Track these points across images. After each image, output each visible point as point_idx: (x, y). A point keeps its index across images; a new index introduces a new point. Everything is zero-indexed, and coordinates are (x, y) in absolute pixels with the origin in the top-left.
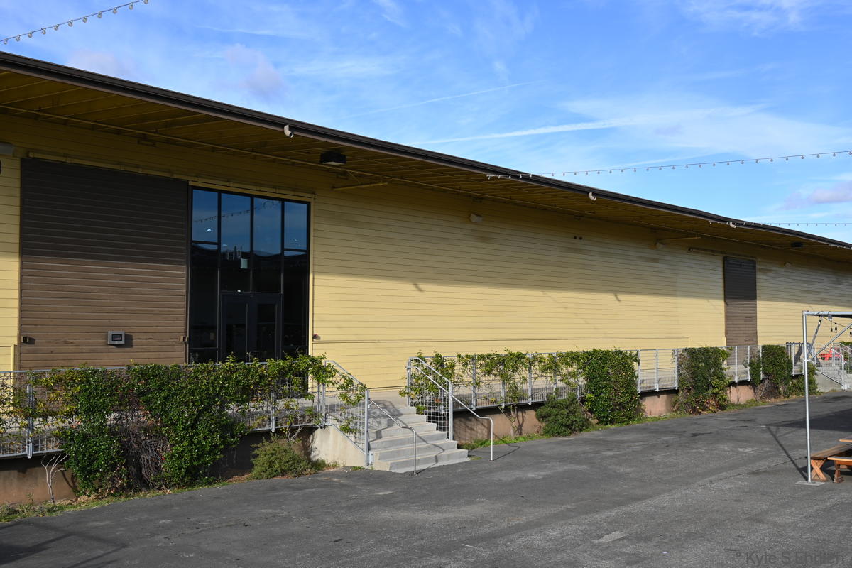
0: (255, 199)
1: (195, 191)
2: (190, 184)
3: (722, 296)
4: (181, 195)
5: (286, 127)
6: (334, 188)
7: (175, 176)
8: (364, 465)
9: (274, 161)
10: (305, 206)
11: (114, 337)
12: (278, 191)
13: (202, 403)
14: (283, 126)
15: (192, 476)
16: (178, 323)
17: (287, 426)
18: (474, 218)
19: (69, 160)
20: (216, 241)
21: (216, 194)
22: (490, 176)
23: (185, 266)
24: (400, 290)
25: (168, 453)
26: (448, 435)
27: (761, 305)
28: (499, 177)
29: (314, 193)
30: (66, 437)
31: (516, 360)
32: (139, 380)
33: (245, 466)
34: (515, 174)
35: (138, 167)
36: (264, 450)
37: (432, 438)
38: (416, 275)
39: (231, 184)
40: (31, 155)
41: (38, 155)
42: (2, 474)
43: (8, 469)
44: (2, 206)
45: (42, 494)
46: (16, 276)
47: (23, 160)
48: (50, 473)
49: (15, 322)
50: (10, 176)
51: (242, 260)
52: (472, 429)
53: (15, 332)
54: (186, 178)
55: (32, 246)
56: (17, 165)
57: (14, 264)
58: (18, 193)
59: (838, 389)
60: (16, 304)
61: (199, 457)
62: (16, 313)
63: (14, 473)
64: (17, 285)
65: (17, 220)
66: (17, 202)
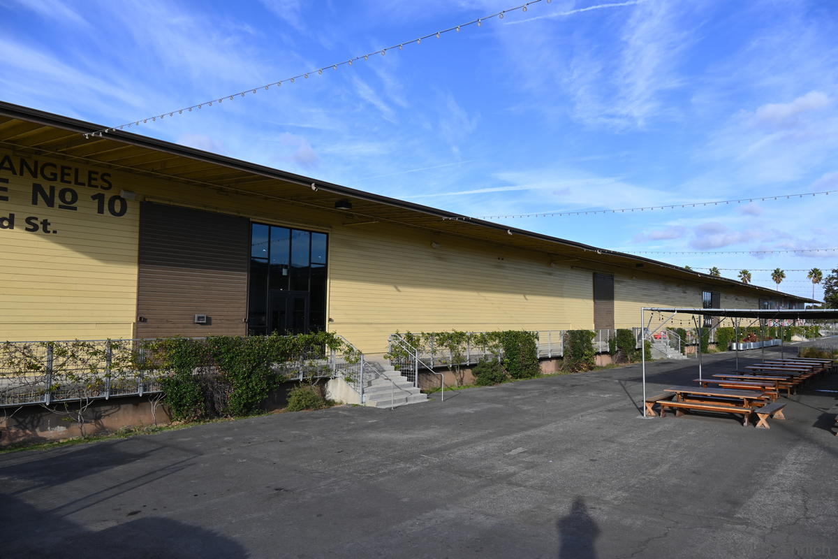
0: (293, 230)
1: (254, 225)
2: (251, 220)
3: (592, 297)
4: (245, 227)
5: (313, 184)
6: (344, 224)
7: (241, 215)
8: (360, 403)
10: (325, 235)
11: (199, 318)
12: (308, 225)
13: (255, 362)
14: (311, 184)
15: (247, 409)
16: (240, 309)
17: (310, 377)
18: (434, 245)
19: (172, 203)
20: (267, 257)
21: (267, 227)
22: (444, 218)
23: (246, 273)
24: (388, 290)
25: (232, 394)
26: (415, 384)
27: (617, 303)
28: (450, 219)
29: (331, 227)
30: (165, 382)
31: (460, 336)
32: (214, 347)
33: (282, 403)
34: (461, 217)
36: (294, 393)
37: (404, 386)
38: (397, 280)
39: (278, 221)
40: (147, 200)
41: (151, 200)
42: (122, 406)
43: (126, 403)
44: (126, 232)
45: (148, 420)
46: (136, 278)
47: (141, 203)
48: (154, 406)
49: (134, 308)
50: (133, 213)
51: (284, 270)
52: (431, 381)
53: (134, 314)
54: (248, 216)
55: (146, 259)
56: (138, 205)
57: (134, 270)
58: (137, 223)
59: (665, 358)
60: (135, 296)
61: (252, 397)
62: (135, 302)
63: (130, 406)
64: (136, 284)
65: (137, 241)
66: (137, 229)
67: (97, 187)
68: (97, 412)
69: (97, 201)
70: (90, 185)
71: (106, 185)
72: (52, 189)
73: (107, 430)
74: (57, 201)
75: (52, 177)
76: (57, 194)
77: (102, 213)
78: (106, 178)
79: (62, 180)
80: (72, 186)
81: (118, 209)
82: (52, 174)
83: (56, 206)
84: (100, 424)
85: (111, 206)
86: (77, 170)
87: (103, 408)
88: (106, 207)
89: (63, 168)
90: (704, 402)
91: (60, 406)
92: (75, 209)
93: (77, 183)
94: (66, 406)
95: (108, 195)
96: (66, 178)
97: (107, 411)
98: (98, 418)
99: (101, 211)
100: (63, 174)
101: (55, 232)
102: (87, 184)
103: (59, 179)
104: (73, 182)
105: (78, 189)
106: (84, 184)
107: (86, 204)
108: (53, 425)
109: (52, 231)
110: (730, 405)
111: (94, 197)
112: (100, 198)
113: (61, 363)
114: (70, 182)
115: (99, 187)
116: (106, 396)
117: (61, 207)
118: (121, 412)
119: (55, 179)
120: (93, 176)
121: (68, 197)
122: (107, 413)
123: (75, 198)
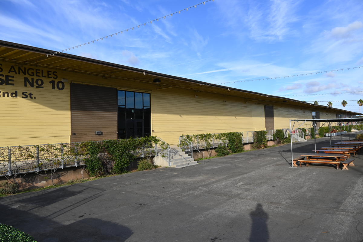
0: (135, 93)
1: (118, 91)
2: (117, 89)
3: (264, 116)
4: (115, 92)
6: (157, 89)
7: (113, 87)
8: (169, 166)
9: (140, 82)
10: (149, 94)
11: (98, 132)
12: (141, 90)
13: (123, 150)
14: (143, 72)
15: (121, 170)
16: (115, 128)
17: (147, 156)
18: (196, 96)
19: (83, 83)
20: (125, 105)
21: (124, 92)
22: (200, 84)
23: (116, 112)
24: (177, 117)
25: (114, 164)
26: (191, 157)
27: (275, 118)
28: (203, 85)
29: (151, 91)
30: (86, 161)
31: (209, 136)
32: (106, 144)
33: (136, 167)
34: (208, 84)
35: (102, 85)
36: (141, 163)
37: (187, 158)
38: (180, 112)
39: (128, 89)
40: (73, 82)
41: (75, 82)
42: (69, 171)
43: (71, 170)
44: (65, 96)
45: (80, 177)
46: (70, 116)
47: (70, 84)
48: (82, 171)
49: (70, 129)
50: (67, 88)
51: (132, 110)
52: (198, 155)
53: (70, 132)
54: (116, 87)
55: (74, 108)
56: (69, 85)
57: (69, 113)
58: (69, 93)
59: (297, 141)
60: (70, 124)
61: (123, 165)
62: (70, 126)
63: (72, 171)
64: (70, 119)
65: (69, 100)
66: (69, 95)
67: (51, 78)
68: (59, 174)
69: (52, 84)
70: (48, 77)
71: (55, 77)
72: (33, 79)
73: (63, 182)
74: (35, 84)
75: (32, 74)
76: (35, 81)
77: (54, 89)
78: (55, 73)
79: (37, 75)
80: (41, 78)
81: (61, 87)
82: (32, 73)
83: (35, 86)
84: (60, 179)
85: (58, 86)
86: (42, 71)
87: (61, 173)
88: (56, 86)
89: (37, 70)
90: (319, 160)
91: (43, 172)
92: (43, 87)
93: (43, 76)
94: (46, 172)
95: (56, 81)
96: (38, 74)
97: (62, 174)
98: (59, 177)
99: (53, 88)
100: (37, 73)
101: (35, 98)
102: (47, 77)
103: (35, 75)
104: (41, 76)
105: (43, 79)
106: (46, 77)
107: (47, 86)
108: (41, 181)
109: (33, 98)
110: (330, 160)
111: (50, 82)
112: (53, 82)
113: (42, 154)
114: (40, 76)
115: (52, 77)
116: (62, 167)
117: (37, 87)
118: (68, 173)
119: (33, 75)
120: (49, 73)
121: (40, 82)
122: (63, 175)
123: (42, 83)
